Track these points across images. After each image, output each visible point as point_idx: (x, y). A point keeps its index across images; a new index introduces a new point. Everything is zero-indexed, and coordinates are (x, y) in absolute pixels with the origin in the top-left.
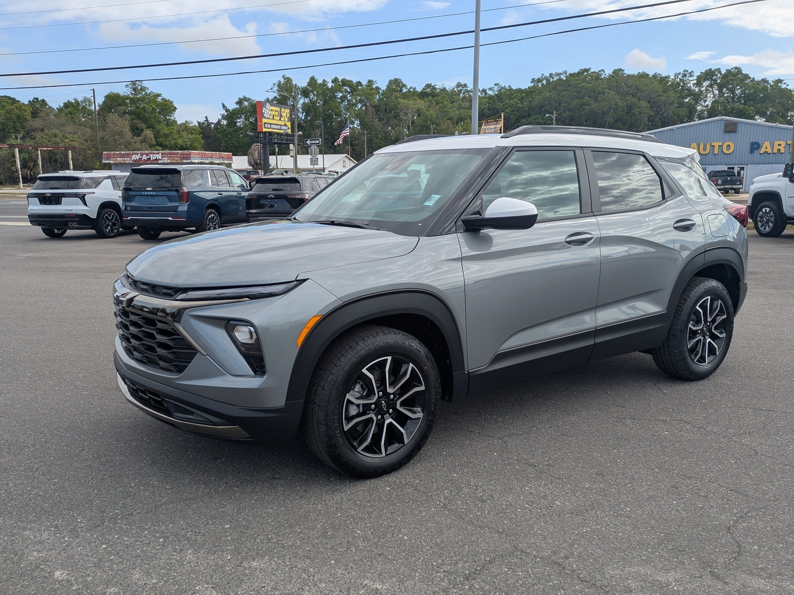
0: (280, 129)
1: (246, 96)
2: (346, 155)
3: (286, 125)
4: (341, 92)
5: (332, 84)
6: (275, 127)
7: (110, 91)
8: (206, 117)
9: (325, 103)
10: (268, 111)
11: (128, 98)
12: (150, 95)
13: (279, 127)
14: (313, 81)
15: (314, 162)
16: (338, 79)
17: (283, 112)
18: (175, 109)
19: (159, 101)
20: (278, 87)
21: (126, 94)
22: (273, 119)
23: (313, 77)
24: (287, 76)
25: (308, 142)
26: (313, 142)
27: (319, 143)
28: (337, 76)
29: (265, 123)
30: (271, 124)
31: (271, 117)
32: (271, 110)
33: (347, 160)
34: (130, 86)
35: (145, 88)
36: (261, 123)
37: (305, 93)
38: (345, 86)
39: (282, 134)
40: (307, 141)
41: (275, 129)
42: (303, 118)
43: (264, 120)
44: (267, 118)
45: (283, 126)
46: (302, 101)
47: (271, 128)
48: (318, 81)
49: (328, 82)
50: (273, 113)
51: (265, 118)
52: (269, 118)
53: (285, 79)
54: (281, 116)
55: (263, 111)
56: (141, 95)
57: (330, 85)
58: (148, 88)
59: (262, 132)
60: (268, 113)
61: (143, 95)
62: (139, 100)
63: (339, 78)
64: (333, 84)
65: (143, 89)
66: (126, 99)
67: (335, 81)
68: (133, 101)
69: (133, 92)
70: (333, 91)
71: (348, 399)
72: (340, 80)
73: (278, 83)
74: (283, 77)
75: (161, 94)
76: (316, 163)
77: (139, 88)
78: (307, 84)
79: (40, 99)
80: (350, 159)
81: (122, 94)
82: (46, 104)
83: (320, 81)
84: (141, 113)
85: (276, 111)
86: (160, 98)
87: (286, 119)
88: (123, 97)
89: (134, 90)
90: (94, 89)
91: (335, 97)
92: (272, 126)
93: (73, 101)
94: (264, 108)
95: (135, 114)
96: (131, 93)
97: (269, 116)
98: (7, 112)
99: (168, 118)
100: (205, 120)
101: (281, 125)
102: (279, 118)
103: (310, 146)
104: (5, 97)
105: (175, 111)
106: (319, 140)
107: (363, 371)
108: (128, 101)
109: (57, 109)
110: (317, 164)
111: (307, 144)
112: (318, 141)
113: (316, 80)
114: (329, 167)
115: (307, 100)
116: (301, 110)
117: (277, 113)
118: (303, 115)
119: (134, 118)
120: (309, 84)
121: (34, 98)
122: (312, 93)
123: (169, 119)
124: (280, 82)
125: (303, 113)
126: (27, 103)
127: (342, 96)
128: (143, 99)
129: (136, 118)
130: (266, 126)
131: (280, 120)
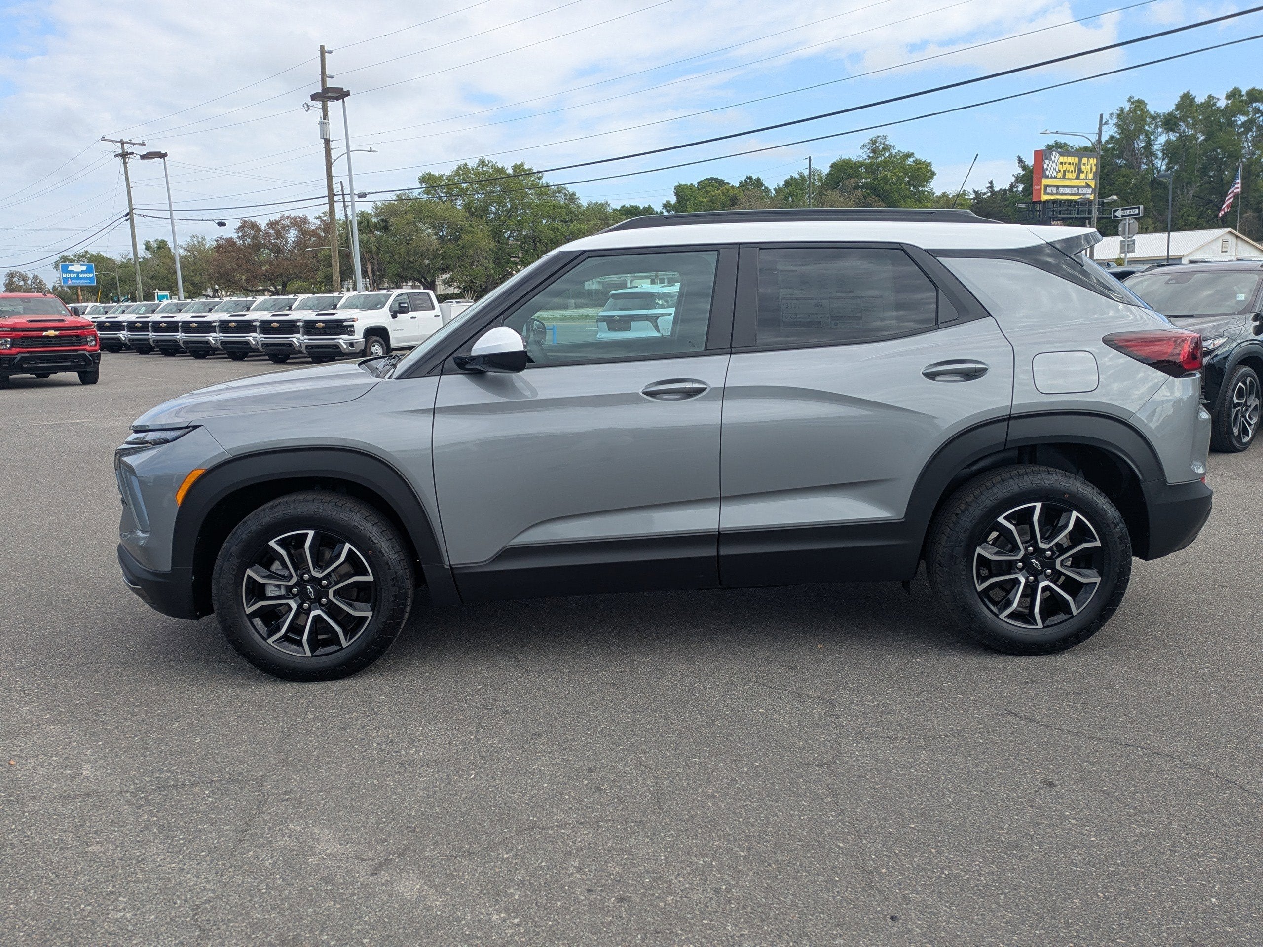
0: (1077, 194)
1: (1059, 141)
2: (1230, 229)
3: (1088, 186)
4: (1245, 114)
5: (1226, 101)
6: (1067, 191)
7: (838, 158)
8: (991, 183)
9: (1209, 136)
10: (1054, 165)
11: (860, 164)
12: (895, 156)
13: (1074, 191)
14: (1187, 101)
15: (1128, 247)
16: (1240, 91)
17: (1084, 164)
18: (933, 174)
19: (909, 165)
20: (1118, 118)
21: (861, 159)
22: (1064, 177)
23: (1188, 93)
24: (1136, 98)
25: (1119, 213)
26: (1128, 212)
27: (1139, 214)
28: (1237, 86)
29: (1046, 187)
30: (1058, 187)
31: (1060, 175)
32: (1061, 163)
33: (1232, 240)
34: (868, 146)
35: (890, 146)
36: (1039, 187)
37: (1170, 123)
38: (1256, 102)
39: (1076, 202)
40: (1116, 211)
41: (1066, 194)
42: (1164, 167)
43: (1045, 182)
44: (1052, 177)
45: (1084, 187)
46: (1162, 139)
47: (1057, 194)
48: (1196, 99)
49: (1218, 99)
50: (1065, 167)
51: (1047, 177)
52: (1055, 177)
53: (1133, 103)
54: (1080, 171)
55: (1045, 166)
56: (883, 158)
57: (1222, 103)
58: (894, 146)
59: (1040, 202)
60: (1055, 169)
61: (885, 158)
62: (879, 165)
63: (1242, 89)
64: (1230, 102)
65: (887, 148)
66: (860, 167)
67: (1234, 94)
68: (871, 168)
69: (871, 155)
70: (1229, 113)
71: (248, 575)
72: (1244, 93)
73: (1119, 112)
74: (1129, 100)
75: (913, 154)
76: (1130, 249)
77: (881, 148)
78: (1174, 107)
79: (754, 178)
80: (1237, 237)
81: (854, 159)
82: (762, 184)
83: (1200, 99)
84: (879, 185)
85: (1070, 164)
86: (911, 159)
87: (1090, 176)
88: (855, 164)
89: (874, 151)
90: (810, 158)
91: (1232, 124)
92: (1061, 190)
93: (797, 176)
94: (1047, 162)
95: (870, 189)
96: (869, 156)
97: (1055, 173)
98: (711, 201)
99: (920, 189)
100: (988, 188)
101: (1078, 187)
102: (1075, 175)
103: (1122, 220)
104: (712, 179)
105: (932, 178)
106: (1139, 208)
107: (269, 543)
108: (863, 169)
109: (775, 189)
110: (1133, 251)
111: (1115, 216)
112: (1137, 211)
113: (1194, 99)
114: (1189, 254)
115: (1173, 136)
116: (1160, 155)
117: (1072, 168)
118: (1164, 163)
119: (868, 194)
120: (1178, 107)
121: (747, 178)
122: (1183, 121)
123: (923, 192)
124: (1122, 110)
125: (1164, 159)
126: (737, 185)
127: (1245, 122)
128: (884, 165)
129: (871, 194)
130: (1049, 190)
131: (1078, 178)
